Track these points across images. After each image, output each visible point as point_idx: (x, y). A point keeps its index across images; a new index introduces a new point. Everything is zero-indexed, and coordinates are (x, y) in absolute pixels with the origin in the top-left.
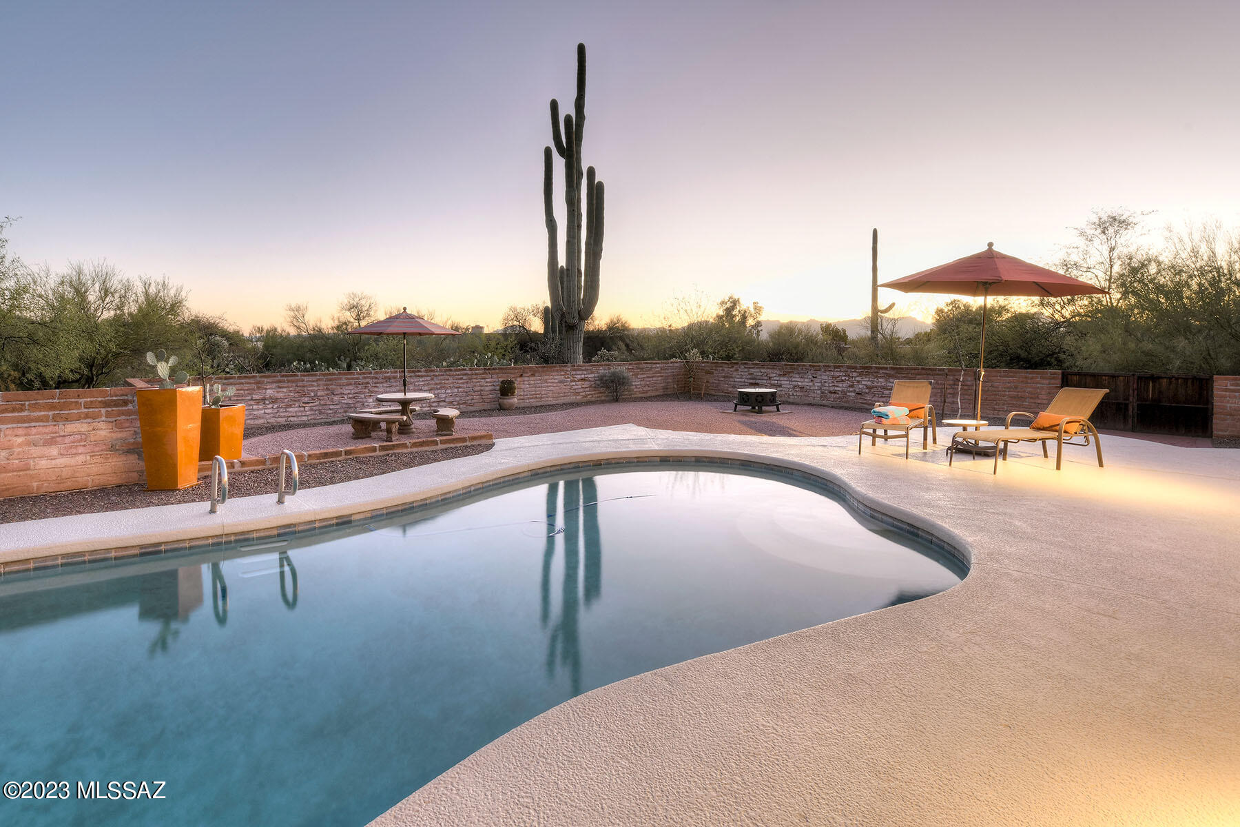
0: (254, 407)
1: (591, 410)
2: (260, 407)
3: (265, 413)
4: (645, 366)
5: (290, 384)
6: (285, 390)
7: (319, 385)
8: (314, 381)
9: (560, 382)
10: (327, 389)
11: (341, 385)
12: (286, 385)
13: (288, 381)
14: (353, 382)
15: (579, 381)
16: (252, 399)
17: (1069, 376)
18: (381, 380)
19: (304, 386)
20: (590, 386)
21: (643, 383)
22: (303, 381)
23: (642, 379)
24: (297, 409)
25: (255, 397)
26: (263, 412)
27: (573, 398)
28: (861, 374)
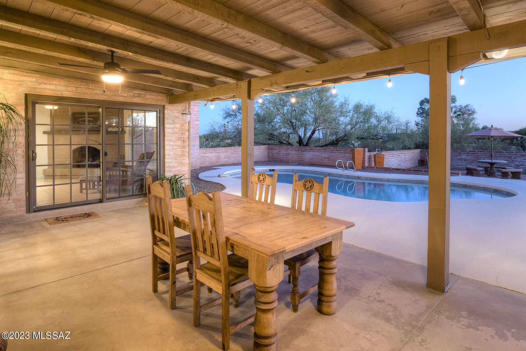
0: (458, 161)
2: (460, 162)
3: (462, 164)
5: (472, 154)
6: (470, 156)
7: (485, 156)
8: (483, 154)
13: (472, 153)
16: (457, 159)
19: (478, 156)
22: (478, 153)
24: (475, 164)
25: (458, 158)
26: (461, 163)
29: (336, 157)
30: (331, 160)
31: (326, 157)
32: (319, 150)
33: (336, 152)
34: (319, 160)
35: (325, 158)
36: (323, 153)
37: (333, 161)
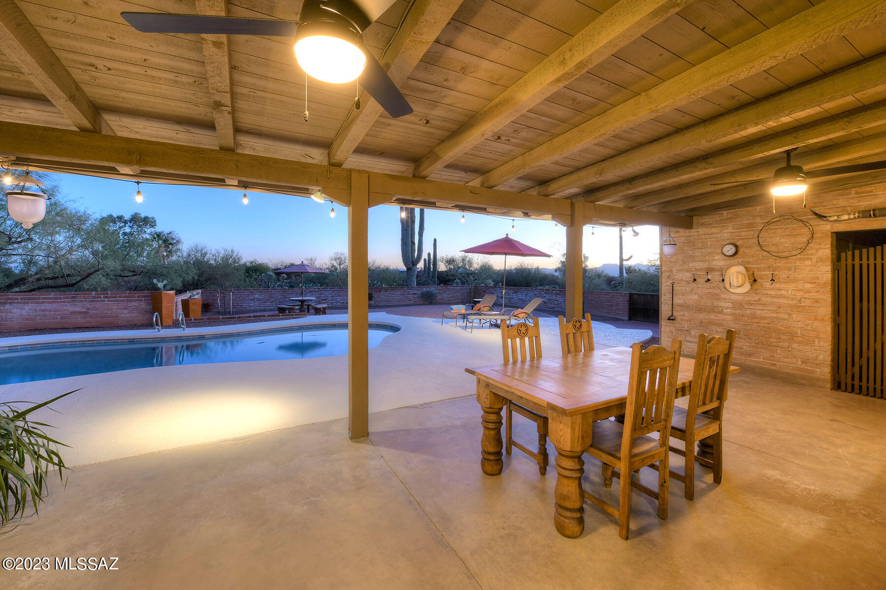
0: (250, 302)
1: (417, 308)
2: (253, 302)
3: (255, 305)
4: (451, 288)
5: (266, 293)
6: (263, 295)
7: (279, 294)
8: (276, 292)
9: (401, 294)
10: (283, 295)
11: (289, 294)
12: (264, 293)
14: (295, 292)
15: (411, 294)
16: (249, 299)
17: (634, 295)
18: (308, 292)
19: (272, 294)
20: (418, 297)
21: (449, 296)
22: (272, 291)
23: (449, 294)
24: (269, 304)
27: (409, 303)
28: (546, 293)
29: (105, 309)
30: (91, 317)
31: (78, 312)
32: (56, 298)
33: (106, 299)
34: (57, 319)
35: (73, 313)
36: (68, 304)
37: (96, 317)
